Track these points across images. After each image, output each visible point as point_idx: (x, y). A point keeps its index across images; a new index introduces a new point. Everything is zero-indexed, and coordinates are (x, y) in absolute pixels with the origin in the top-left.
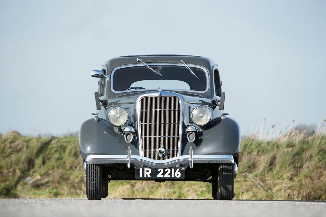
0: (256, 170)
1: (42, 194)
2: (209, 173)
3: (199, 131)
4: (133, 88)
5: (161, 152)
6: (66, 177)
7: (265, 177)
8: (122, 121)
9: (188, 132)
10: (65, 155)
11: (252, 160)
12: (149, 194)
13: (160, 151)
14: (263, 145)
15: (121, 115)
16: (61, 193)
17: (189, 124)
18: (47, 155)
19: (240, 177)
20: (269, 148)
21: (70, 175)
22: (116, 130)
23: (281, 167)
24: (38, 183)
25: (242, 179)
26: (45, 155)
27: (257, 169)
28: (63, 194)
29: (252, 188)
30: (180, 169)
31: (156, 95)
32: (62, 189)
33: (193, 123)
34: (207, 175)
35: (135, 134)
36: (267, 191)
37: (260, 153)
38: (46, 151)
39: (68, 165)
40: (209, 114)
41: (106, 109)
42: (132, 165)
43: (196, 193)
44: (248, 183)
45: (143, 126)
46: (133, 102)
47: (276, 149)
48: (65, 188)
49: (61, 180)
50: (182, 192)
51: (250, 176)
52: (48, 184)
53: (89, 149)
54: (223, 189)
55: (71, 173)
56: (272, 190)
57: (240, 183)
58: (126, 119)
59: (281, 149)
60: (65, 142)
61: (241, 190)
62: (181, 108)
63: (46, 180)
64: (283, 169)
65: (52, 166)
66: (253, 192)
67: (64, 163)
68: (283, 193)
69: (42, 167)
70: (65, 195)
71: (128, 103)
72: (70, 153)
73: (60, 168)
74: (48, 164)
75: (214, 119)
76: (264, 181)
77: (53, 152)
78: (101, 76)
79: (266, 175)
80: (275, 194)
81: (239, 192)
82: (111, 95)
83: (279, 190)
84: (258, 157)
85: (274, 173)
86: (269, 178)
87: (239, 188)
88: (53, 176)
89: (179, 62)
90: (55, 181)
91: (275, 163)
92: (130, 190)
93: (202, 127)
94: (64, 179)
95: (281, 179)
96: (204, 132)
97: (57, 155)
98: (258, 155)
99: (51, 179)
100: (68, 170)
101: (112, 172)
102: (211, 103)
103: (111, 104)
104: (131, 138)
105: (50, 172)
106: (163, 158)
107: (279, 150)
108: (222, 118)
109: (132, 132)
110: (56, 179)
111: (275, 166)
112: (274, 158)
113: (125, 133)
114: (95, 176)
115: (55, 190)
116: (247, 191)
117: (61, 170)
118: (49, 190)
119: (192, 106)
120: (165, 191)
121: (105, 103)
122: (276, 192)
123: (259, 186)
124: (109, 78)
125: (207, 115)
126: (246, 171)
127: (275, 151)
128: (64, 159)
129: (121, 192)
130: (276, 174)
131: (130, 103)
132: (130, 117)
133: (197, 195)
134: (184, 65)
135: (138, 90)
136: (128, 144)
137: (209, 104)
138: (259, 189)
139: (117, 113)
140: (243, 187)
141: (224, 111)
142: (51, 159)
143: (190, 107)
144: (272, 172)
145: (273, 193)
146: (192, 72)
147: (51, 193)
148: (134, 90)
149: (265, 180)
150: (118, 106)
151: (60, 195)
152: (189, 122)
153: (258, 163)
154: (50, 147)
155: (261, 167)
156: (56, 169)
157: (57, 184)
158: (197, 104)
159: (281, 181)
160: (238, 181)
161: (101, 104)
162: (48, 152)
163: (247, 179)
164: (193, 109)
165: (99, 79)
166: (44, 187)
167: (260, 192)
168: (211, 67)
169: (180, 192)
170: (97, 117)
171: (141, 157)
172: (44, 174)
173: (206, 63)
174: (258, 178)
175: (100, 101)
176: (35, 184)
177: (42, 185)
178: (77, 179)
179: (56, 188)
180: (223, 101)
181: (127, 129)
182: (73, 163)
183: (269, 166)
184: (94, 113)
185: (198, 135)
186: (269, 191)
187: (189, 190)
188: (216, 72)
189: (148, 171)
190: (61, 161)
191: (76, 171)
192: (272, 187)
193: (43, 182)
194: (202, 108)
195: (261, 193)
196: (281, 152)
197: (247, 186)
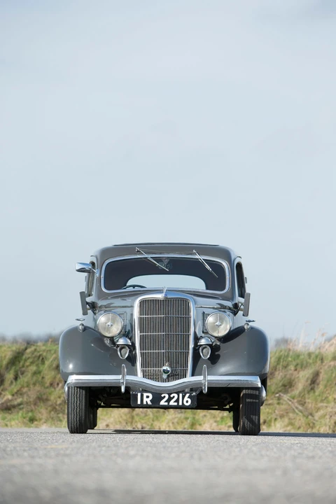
0: (293, 390)
1: (14, 419)
2: (229, 400)
3: (216, 344)
4: (130, 286)
5: (165, 372)
6: (45, 397)
7: (305, 399)
8: (115, 330)
9: (201, 345)
10: (45, 368)
11: (288, 376)
12: (153, 421)
13: (164, 370)
14: (302, 357)
15: (114, 323)
16: (37, 418)
17: (203, 335)
18: (20, 368)
19: (272, 399)
20: (311, 361)
21: (50, 394)
22: (107, 342)
23: (326, 386)
24: (9, 404)
25: (275, 402)
26: (17, 368)
27: (294, 388)
28: (40, 420)
29: (287, 413)
30: (191, 394)
31: (160, 296)
32: (40, 413)
33: (207, 333)
34: (226, 403)
35: (132, 347)
36: (307, 417)
37: (299, 367)
38: (20, 362)
39: (48, 381)
40: (228, 322)
41: (95, 314)
42: (127, 389)
43: (215, 419)
44: (283, 407)
45: (142, 338)
46: (129, 305)
47: (319, 362)
48: (43, 412)
49: (38, 401)
50: (197, 417)
51: (286, 397)
52: (22, 406)
53: (71, 366)
54: (246, 421)
55: (52, 392)
56: (313, 416)
57: (272, 407)
58: (120, 328)
59: (325, 362)
60: (44, 351)
61: (274, 416)
62: (192, 314)
63: (19, 400)
64: (328, 388)
65: (27, 382)
66: (289, 419)
67: (43, 378)
68: (328, 420)
69: (14, 383)
70: (43, 420)
71: (123, 307)
72: (50, 366)
73: (37, 385)
74: (22, 380)
75: (236, 329)
76: (303, 404)
77: (28, 363)
78: (88, 270)
79: (307, 396)
80: (317, 421)
81: (271, 418)
82: (101, 296)
83: (324, 416)
84: (296, 372)
85: (317, 393)
86: (309, 401)
87: (271, 413)
88: (28, 395)
89: (191, 252)
90: (30, 402)
91: (318, 381)
92: (128, 416)
93: (219, 339)
94: (41, 399)
95: (325, 401)
96: (223, 346)
97: (34, 368)
98: (296, 370)
99: (25, 400)
100: (47, 388)
101: (102, 398)
102: (231, 306)
103: (101, 307)
104: (126, 353)
105: (25, 390)
106: (168, 380)
107: (324, 364)
108: (246, 327)
109: (128, 345)
110: (31, 400)
111: (318, 384)
112: (317, 374)
113: (118, 346)
114: (78, 402)
115: (30, 414)
116: (282, 416)
117: (38, 388)
118: (22, 414)
119: (207, 311)
120: (173, 416)
121: (93, 306)
122: (320, 418)
123: (296, 411)
124: (99, 274)
125: (227, 323)
126: (280, 391)
127: (317, 365)
128: (42, 374)
129: (116, 417)
130: (319, 395)
131: (125, 307)
132: (126, 326)
133: (215, 422)
134: (197, 256)
135: (137, 289)
136: (122, 361)
137: (230, 309)
138: (297, 414)
139: (108, 320)
140: (276, 411)
141: (250, 318)
142: (25, 374)
143: (204, 313)
144: (314, 392)
145: (314, 420)
146: (208, 267)
147: (24, 418)
148: (131, 289)
149: (305, 403)
150: (110, 311)
151: (36, 420)
152: (203, 332)
153: (296, 380)
154: (24, 357)
155: (300, 387)
156: (31, 386)
157: (32, 406)
158: (213, 308)
159: (325, 404)
160: (269, 404)
161: (88, 306)
162: (21, 364)
163: (281, 401)
164: (208, 315)
165: (86, 274)
166: (16, 410)
167: (298, 418)
168: (233, 259)
169: (194, 418)
170: (83, 325)
171: (139, 377)
172: (16, 393)
173: (226, 254)
174: (295, 401)
175: (87, 303)
176: (5, 405)
177: (14, 407)
178: (58, 399)
179: (32, 411)
180: (247, 305)
181: (121, 342)
182: (55, 378)
183: (311, 385)
184: (78, 318)
185: (214, 349)
186: (310, 417)
187: (205, 416)
188: (239, 266)
189: (148, 397)
190: (39, 376)
191: (57, 389)
192: (314, 412)
193: (16, 403)
194: (220, 314)
195: (300, 420)
196: (326, 367)
197: (282, 411)
